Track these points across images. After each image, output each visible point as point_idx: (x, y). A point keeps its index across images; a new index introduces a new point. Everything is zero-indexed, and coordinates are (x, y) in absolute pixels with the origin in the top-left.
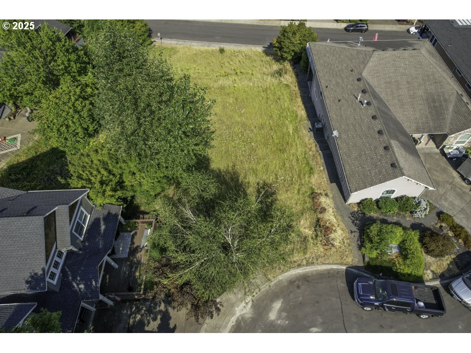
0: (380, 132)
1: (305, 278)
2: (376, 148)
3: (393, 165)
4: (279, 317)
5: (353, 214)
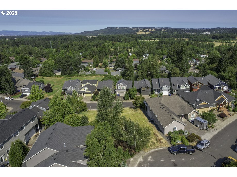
0: (168, 113)
1: (156, 151)
2: (168, 116)
3: (173, 118)
4: (151, 159)
5: (167, 137)
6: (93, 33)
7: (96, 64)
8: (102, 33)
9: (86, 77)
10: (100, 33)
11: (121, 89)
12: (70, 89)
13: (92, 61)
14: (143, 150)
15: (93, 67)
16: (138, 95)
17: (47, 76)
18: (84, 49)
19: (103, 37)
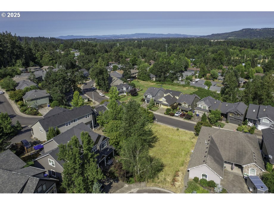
0: (206, 152)
2: (202, 156)
3: (204, 161)
5: (189, 182)
6: (222, 36)
7: (203, 73)
8: (234, 36)
9: (177, 87)
10: (230, 36)
11: (202, 108)
12: (150, 96)
13: (199, 69)
14: (147, 182)
15: (198, 77)
16: (224, 120)
17: (143, 80)
18: (200, 55)
19: (232, 41)
